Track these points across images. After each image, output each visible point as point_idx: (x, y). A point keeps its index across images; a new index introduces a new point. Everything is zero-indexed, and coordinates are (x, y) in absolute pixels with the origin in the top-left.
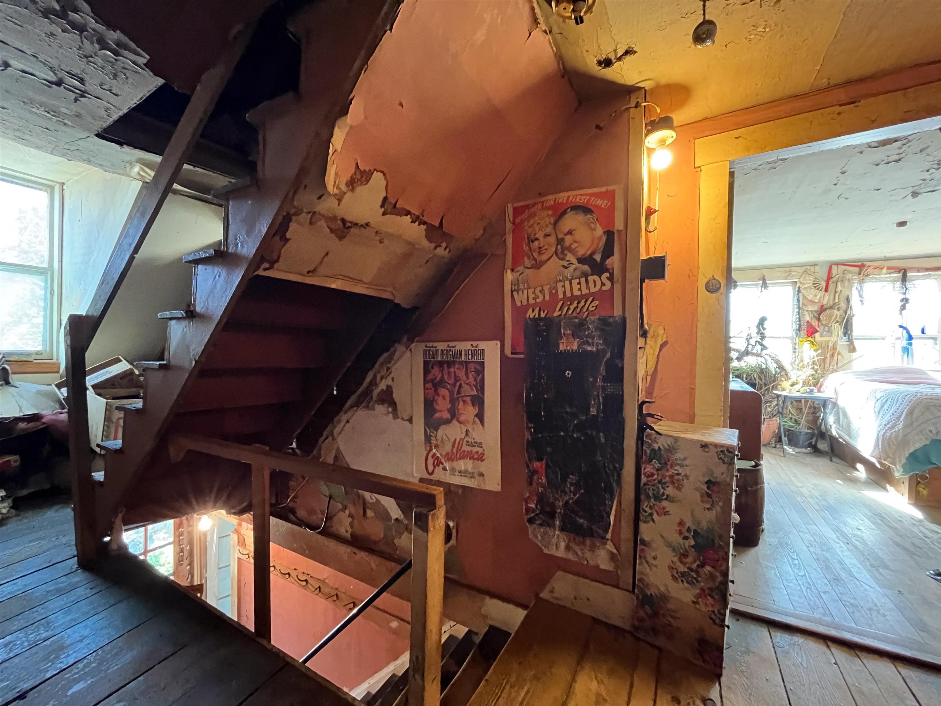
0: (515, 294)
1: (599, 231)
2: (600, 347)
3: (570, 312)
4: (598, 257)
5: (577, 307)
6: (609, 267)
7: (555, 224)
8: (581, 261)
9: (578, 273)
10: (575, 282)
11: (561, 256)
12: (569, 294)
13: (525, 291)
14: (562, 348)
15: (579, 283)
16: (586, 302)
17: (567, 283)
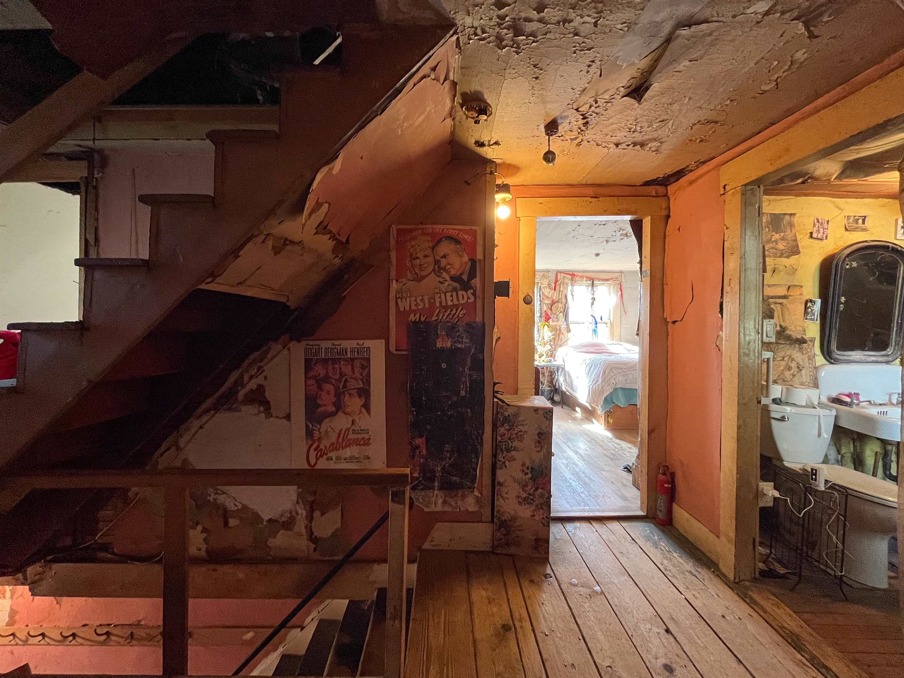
0: (399, 300)
1: (466, 258)
2: (467, 345)
3: (444, 318)
4: (465, 277)
5: (449, 314)
6: (473, 285)
7: (433, 248)
8: (453, 279)
9: (450, 288)
10: (449, 295)
11: (438, 274)
12: (444, 304)
13: (408, 299)
14: (439, 345)
15: (452, 296)
16: (456, 310)
17: (443, 295)
